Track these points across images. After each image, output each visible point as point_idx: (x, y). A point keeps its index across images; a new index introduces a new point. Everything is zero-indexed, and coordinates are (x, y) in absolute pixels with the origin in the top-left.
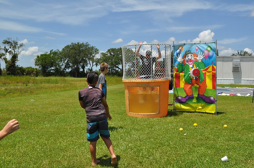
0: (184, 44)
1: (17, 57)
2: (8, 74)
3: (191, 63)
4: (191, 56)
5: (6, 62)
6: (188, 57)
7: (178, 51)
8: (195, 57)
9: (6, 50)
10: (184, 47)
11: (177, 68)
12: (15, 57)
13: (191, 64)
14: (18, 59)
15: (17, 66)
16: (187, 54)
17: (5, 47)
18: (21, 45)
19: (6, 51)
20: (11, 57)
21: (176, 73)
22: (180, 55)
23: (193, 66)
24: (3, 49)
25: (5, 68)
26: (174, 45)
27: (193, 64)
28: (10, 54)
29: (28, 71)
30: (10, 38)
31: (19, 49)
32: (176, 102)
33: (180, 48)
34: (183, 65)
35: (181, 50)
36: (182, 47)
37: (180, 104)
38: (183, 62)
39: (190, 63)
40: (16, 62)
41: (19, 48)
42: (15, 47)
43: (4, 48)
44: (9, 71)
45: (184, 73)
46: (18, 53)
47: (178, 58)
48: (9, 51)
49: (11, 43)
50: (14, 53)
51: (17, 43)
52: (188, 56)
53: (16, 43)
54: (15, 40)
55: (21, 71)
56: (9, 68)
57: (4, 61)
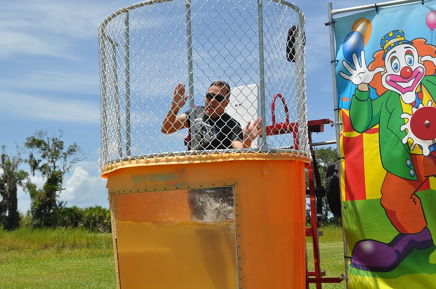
0: (376, 7)
1: (61, 182)
2: (38, 226)
3: (410, 84)
4: (409, 53)
5: (33, 195)
6: (396, 61)
7: (352, 40)
8: (428, 58)
9: (32, 163)
10: (376, 20)
11: (347, 113)
12: (54, 181)
13: (409, 89)
14: (62, 187)
15: (60, 205)
16: (390, 47)
17: (31, 156)
18: (71, 151)
19: (35, 165)
20: (46, 179)
21: (345, 134)
22: (358, 56)
23: (419, 96)
24: (25, 161)
25: (30, 210)
26: (335, 17)
27: (417, 88)
28: (44, 173)
29: (89, 218)
30: (44, 131)
31: (67, 159)
32: (354, 265)
33: (360, 28)
34: (373, 95)
35: (362, 37)
36: (369, 22)
37: (374, 276)
38: (374, 84)
39: (404, 85)
40: (57, 193)
41: (65, 157)
42: (55, 155)
43: (28, 158)
44: (39, 217)
45: (378, 130)
46: (62, 171)
47: (352, 71)
48: (40, 165)
49: (45, 144)
50: (52, 169)
51: (62, 143)
52: (394, 58)
53: (59, 145)
54: (57, 136)
55: (72, 218)
56: (40, 210)
57: (28, 193)
